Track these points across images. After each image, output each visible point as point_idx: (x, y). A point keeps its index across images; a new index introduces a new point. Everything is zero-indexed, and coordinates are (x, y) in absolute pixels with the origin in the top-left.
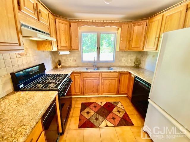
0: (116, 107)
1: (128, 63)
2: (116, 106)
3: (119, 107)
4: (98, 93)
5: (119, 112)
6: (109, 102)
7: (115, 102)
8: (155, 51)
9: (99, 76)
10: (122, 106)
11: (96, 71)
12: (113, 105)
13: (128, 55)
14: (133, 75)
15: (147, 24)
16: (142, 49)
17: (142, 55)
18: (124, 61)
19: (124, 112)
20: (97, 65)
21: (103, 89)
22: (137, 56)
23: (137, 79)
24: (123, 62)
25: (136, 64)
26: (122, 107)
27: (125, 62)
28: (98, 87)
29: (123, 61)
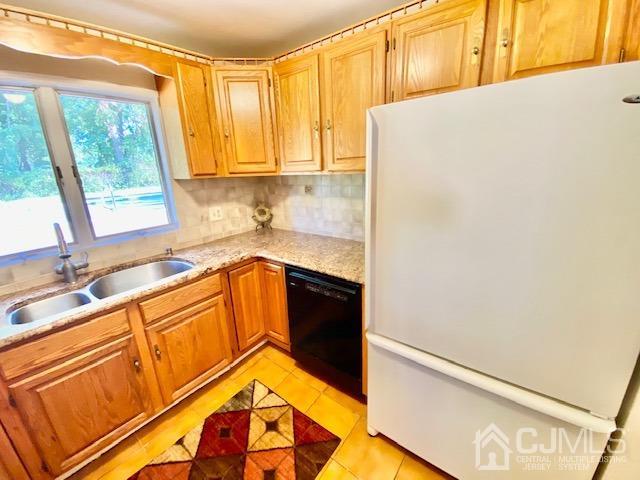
0: (253, 415)
1: (233, 223)
2: (249, 412)
3: (260, 406)
4: (143, 410)
5: (272, 426)
6: (215, 415)
7: (239, 396)
8: (319, 173)
9: (126, 325)
10: (270, 392)
11: (96, 305)
12: (236, 414)
13: (227, 191)
14: (275, 262)
15: (269, 80)
16: (273, 169)
17: (269, 189)
18: (217, 219)
19: (290, 414)
20: (86, 266)
21: (170, 370)
22: (255, 194)
23: (293, 274)
24: (214, 222)
25: (260, 218)
26: (273, 400)
27: (224, 219)
28: (139, 379)
29: (212, 218)
